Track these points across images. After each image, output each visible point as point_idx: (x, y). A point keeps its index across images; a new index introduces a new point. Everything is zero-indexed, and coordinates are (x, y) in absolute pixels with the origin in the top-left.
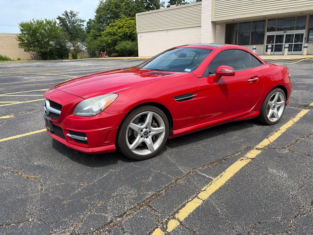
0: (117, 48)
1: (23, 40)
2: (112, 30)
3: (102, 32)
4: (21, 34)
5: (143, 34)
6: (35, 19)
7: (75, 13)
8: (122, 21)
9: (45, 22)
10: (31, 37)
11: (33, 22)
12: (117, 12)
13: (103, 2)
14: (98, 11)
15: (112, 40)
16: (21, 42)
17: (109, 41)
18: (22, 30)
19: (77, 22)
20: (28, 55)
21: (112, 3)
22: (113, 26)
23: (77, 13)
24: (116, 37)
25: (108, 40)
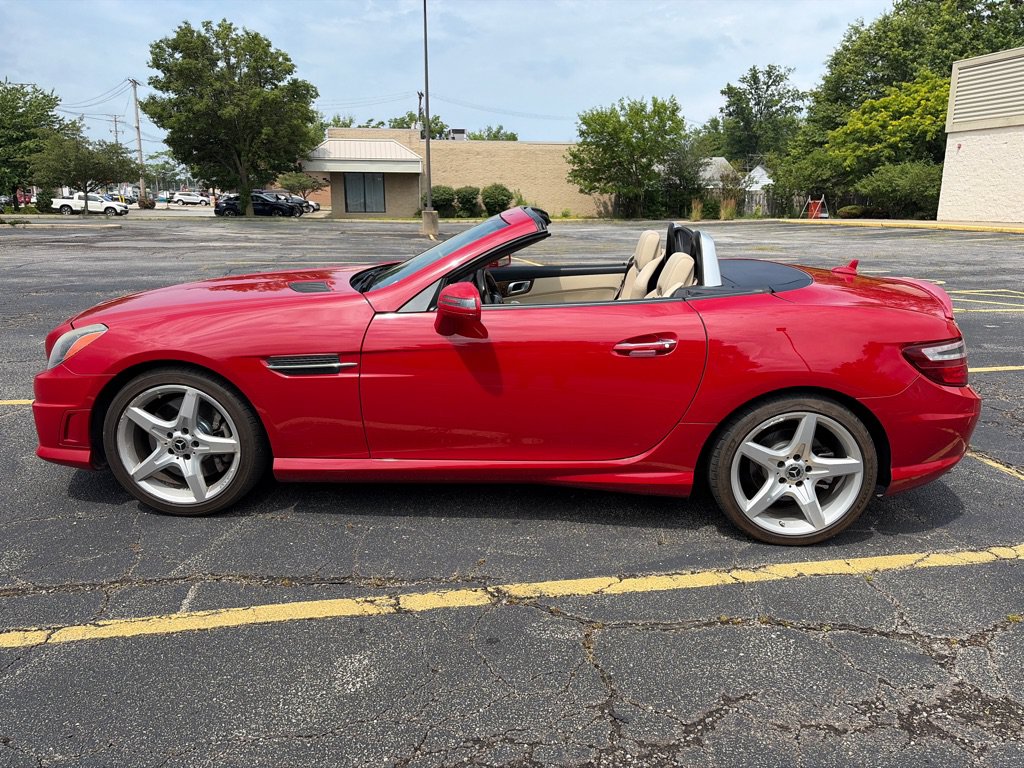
0: (864, 186)
1: (581, 162)
2: (866, 124)
3: (829, 132)
4: (580, 145)
5: (967, 137)
6: (626, 99)
7: (782, 71)
8: (917, 91)
9: (649, 108)
10: (605, 152)
11: (618, 109)
12: (905, 58)
13: (863, 29)
14: (836, 61)
15: (858, 157)
16: (576, 168)
17: (848, 162)
18: (582, 133)
19: (783, 101)
20: (590, 203)
21: (894, 31)
22: (873, 109)
23: (789, 70)
24: (877, 146)
25: (845, 160)
